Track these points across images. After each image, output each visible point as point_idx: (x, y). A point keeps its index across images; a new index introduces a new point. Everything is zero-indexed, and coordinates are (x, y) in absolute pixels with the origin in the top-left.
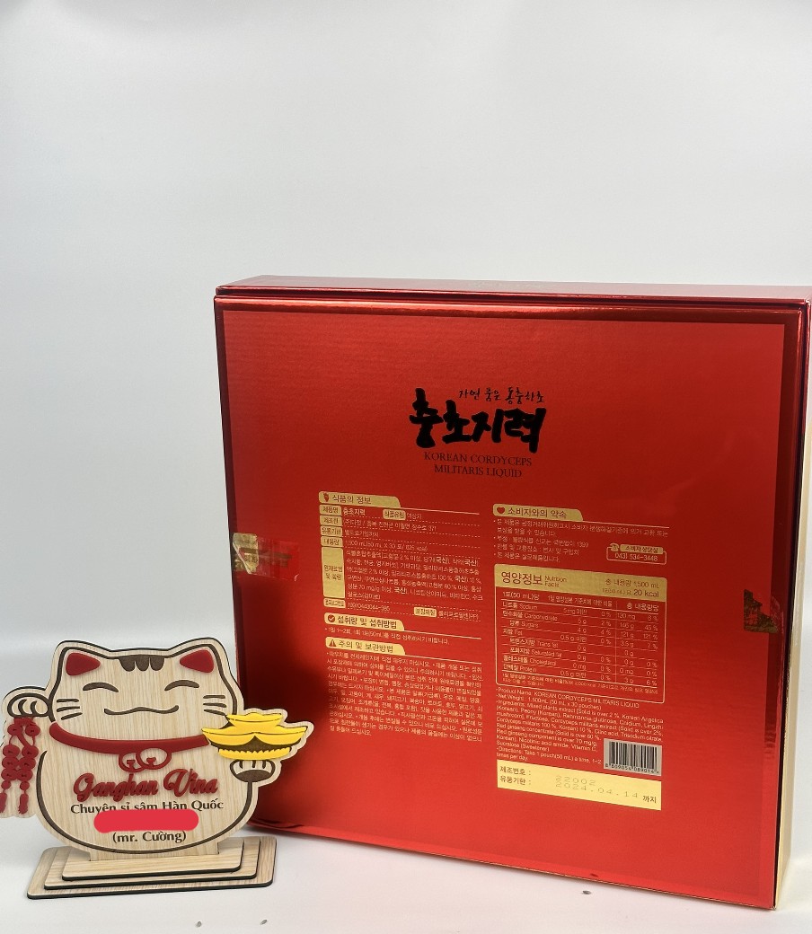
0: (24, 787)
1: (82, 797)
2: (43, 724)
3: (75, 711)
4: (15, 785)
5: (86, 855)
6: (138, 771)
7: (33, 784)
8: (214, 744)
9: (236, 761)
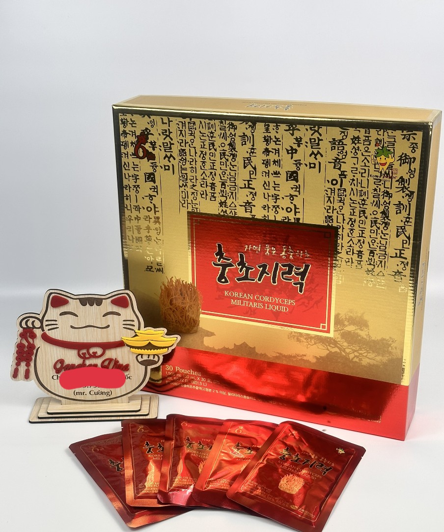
0: (28, 365)
1: (58, 371)
2: (38, 332)
4: (23, 364)
5: (60, 402)
6: (88, 358)
7: (32, 364)
8: (128, 346)
9: (140, 354)
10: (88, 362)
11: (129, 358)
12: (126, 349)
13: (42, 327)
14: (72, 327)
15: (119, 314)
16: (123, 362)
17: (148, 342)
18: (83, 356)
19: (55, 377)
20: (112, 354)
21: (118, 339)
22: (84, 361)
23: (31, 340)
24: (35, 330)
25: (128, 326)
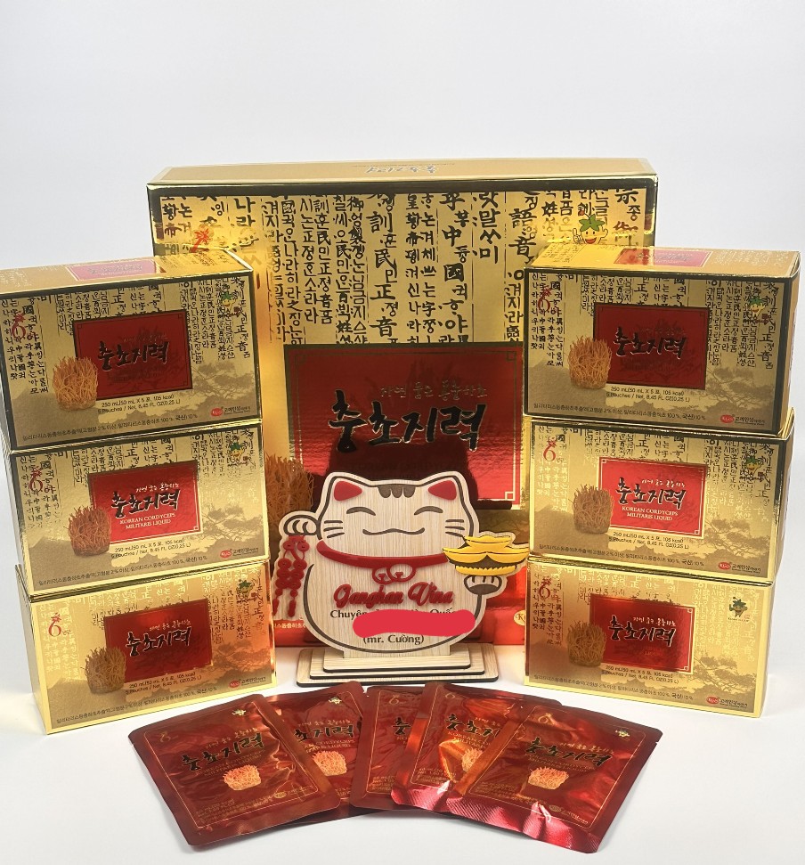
0: (294, 594)
1: (341, 604)
2: (312, 541)
3: (338, 531)
5: (341, 654)
6: (388, 583)
7: (301, 591)
8: (452, 561)
9: (470, 576)
10: (389, 590)
11: (453, 582)
12: (449, 567)
13: (318, 533)
14: (365, 532)
15: (440, 511)
16: (443, 588)
17: (485, 555)
18: (380, 579)
19: (336, 614)
20: (427, 575)
21: (437, 552)
22: (381, 588)
23: (300, 555)
24: (307, 538)
25: (454, 529)
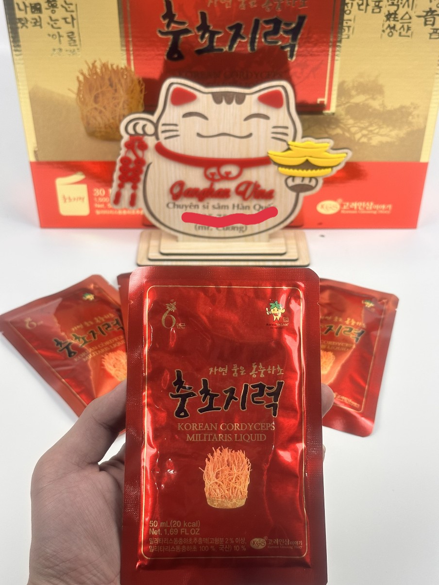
0: (134, 187)
2: (151, 142)
3: (174, 133)
4: (128, 186)
6: (218, 180)
7: (140, 186)
8: (275, 163)
9: (290, 177)
10: (219, 186)
11: (275, 182)
12: (272, 168)
13: (156, 134)
14: (199, 135)
15: (266, 117)
16: (265, 186)
17: (305, 159)
18: (210, 177)
19: (171, 205)
20: (252, 175)
21: (262, 154)
22: (212, 185)
23: (140, 153)
24: (146, 138)
25: (279, 135)
